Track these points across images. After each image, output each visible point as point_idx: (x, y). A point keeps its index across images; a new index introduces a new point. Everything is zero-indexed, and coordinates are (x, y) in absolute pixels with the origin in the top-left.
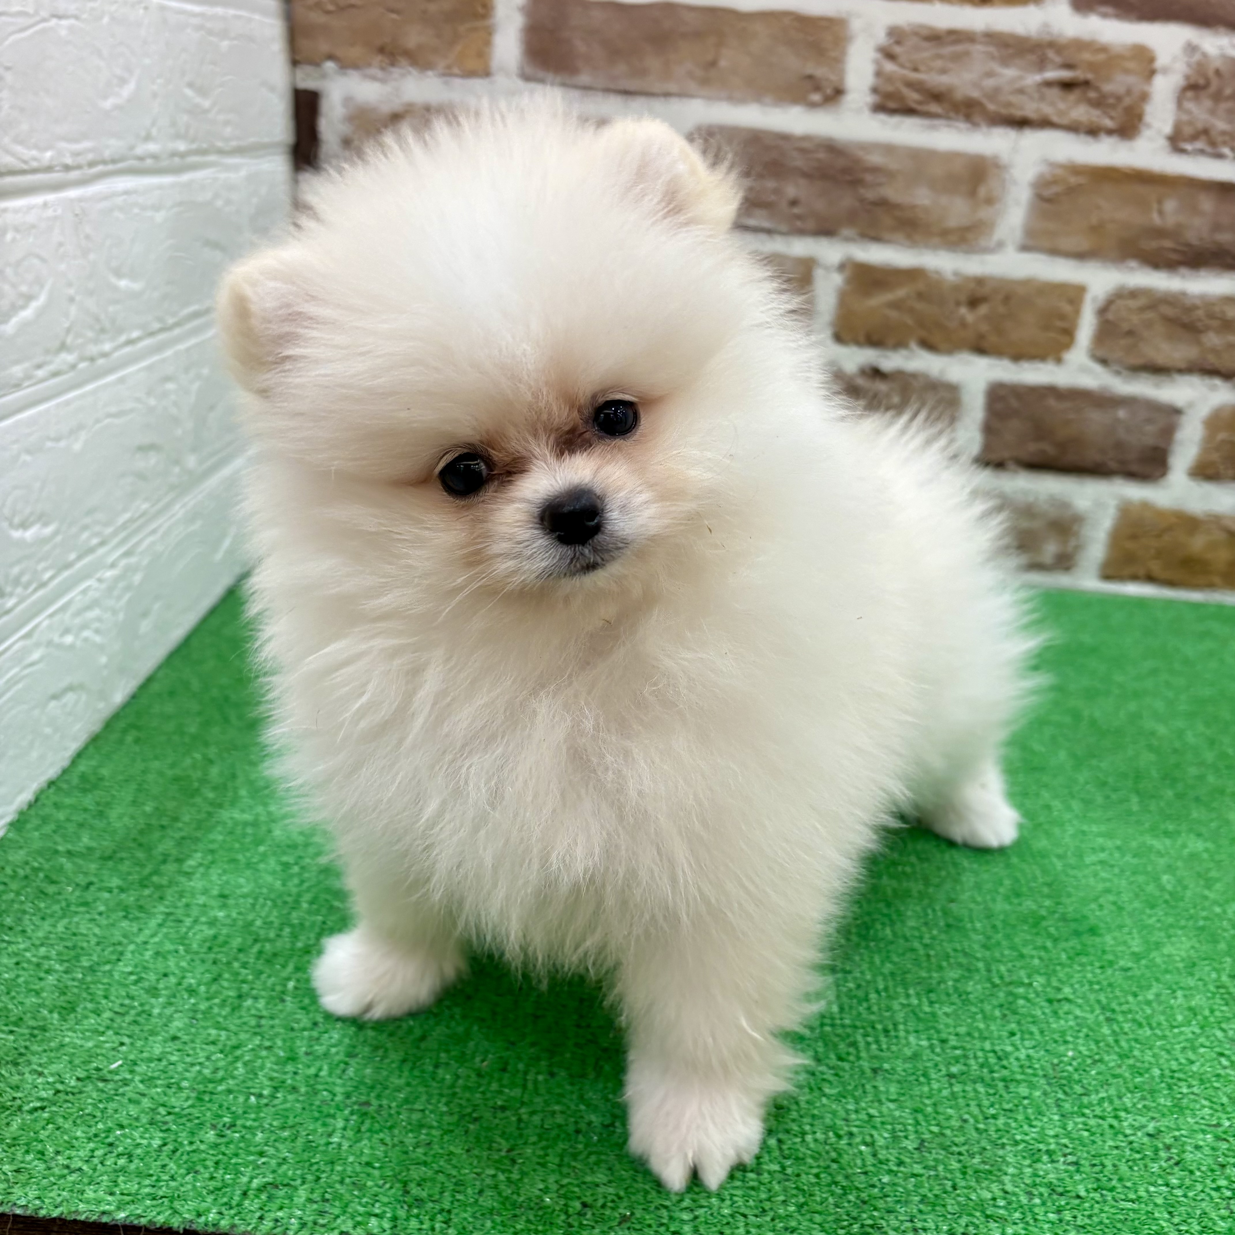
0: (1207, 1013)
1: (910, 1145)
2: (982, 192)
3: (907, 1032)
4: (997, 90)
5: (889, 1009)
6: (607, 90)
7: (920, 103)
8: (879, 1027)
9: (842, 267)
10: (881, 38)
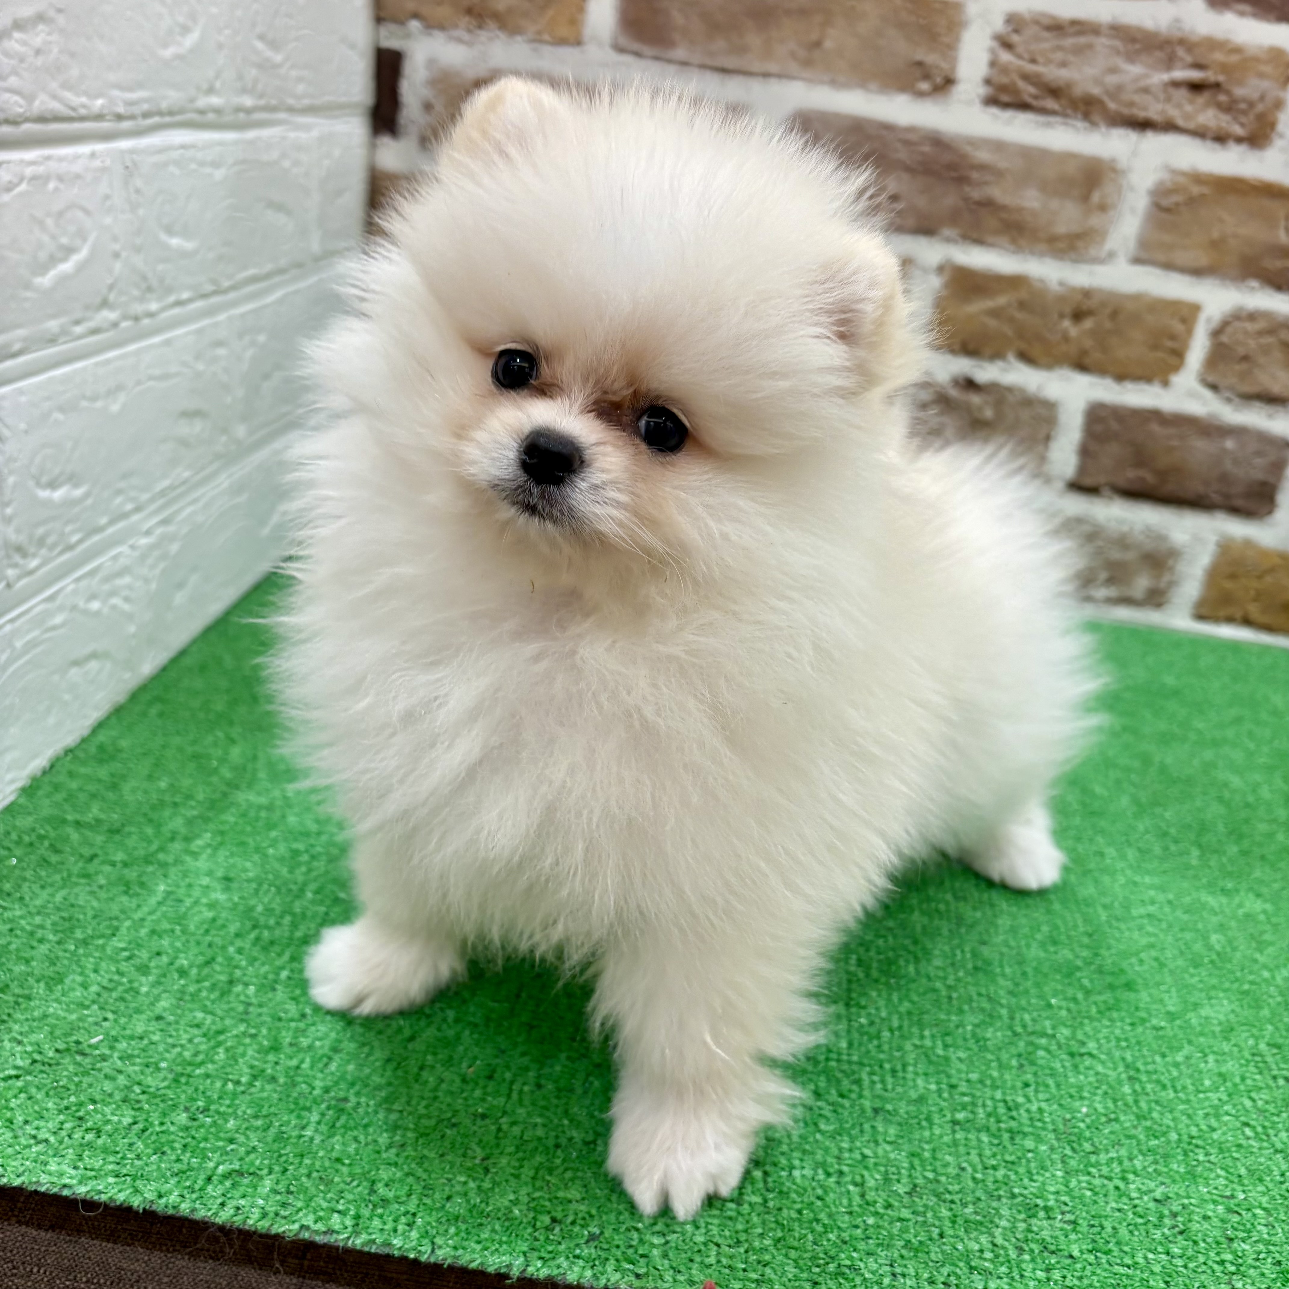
0: (1237, 1080)
1: (901, 1189)
2: (1096, 197)
3: (916, 1074)
4: (1120, 88)
5: (900, 1049)
6: (703, 67)
7: (1036, 97)
8: (887, 1066)
9: (941, 269)
10: (999, 25)
